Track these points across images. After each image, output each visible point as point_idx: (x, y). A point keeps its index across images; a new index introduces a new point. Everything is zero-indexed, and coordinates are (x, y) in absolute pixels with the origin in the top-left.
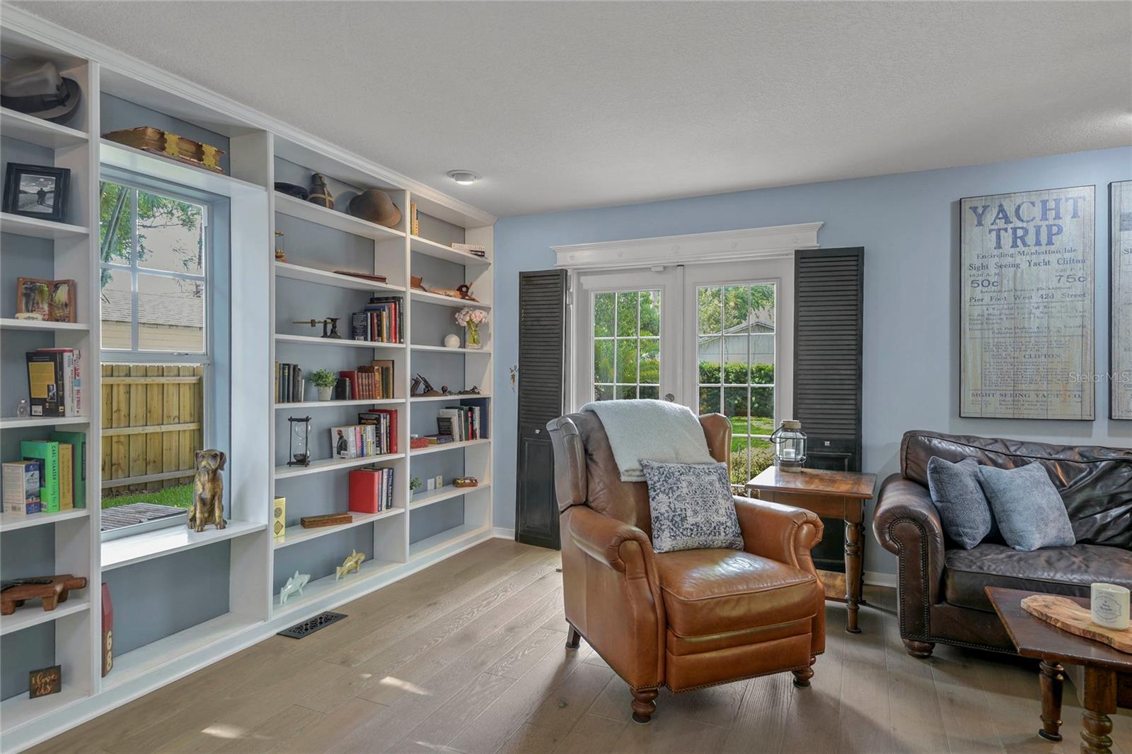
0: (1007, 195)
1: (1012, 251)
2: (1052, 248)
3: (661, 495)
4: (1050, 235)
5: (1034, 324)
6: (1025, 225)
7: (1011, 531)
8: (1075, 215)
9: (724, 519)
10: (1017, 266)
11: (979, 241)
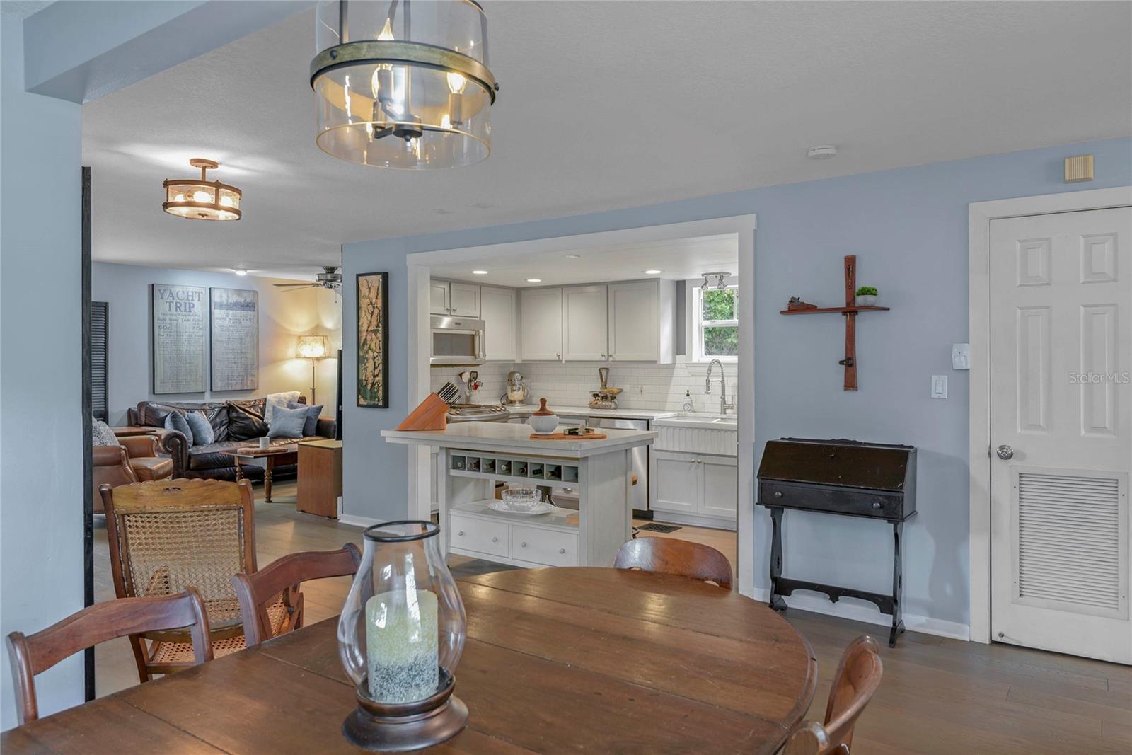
0: (173, 286)
1: (176, 313)
2: (191, 314)
4: (190, 308)
5: (184, 348)
6: (180, 301)
7: (201, 439)
8: (199, 300)
10: (177, 320)
11: (162, 307)
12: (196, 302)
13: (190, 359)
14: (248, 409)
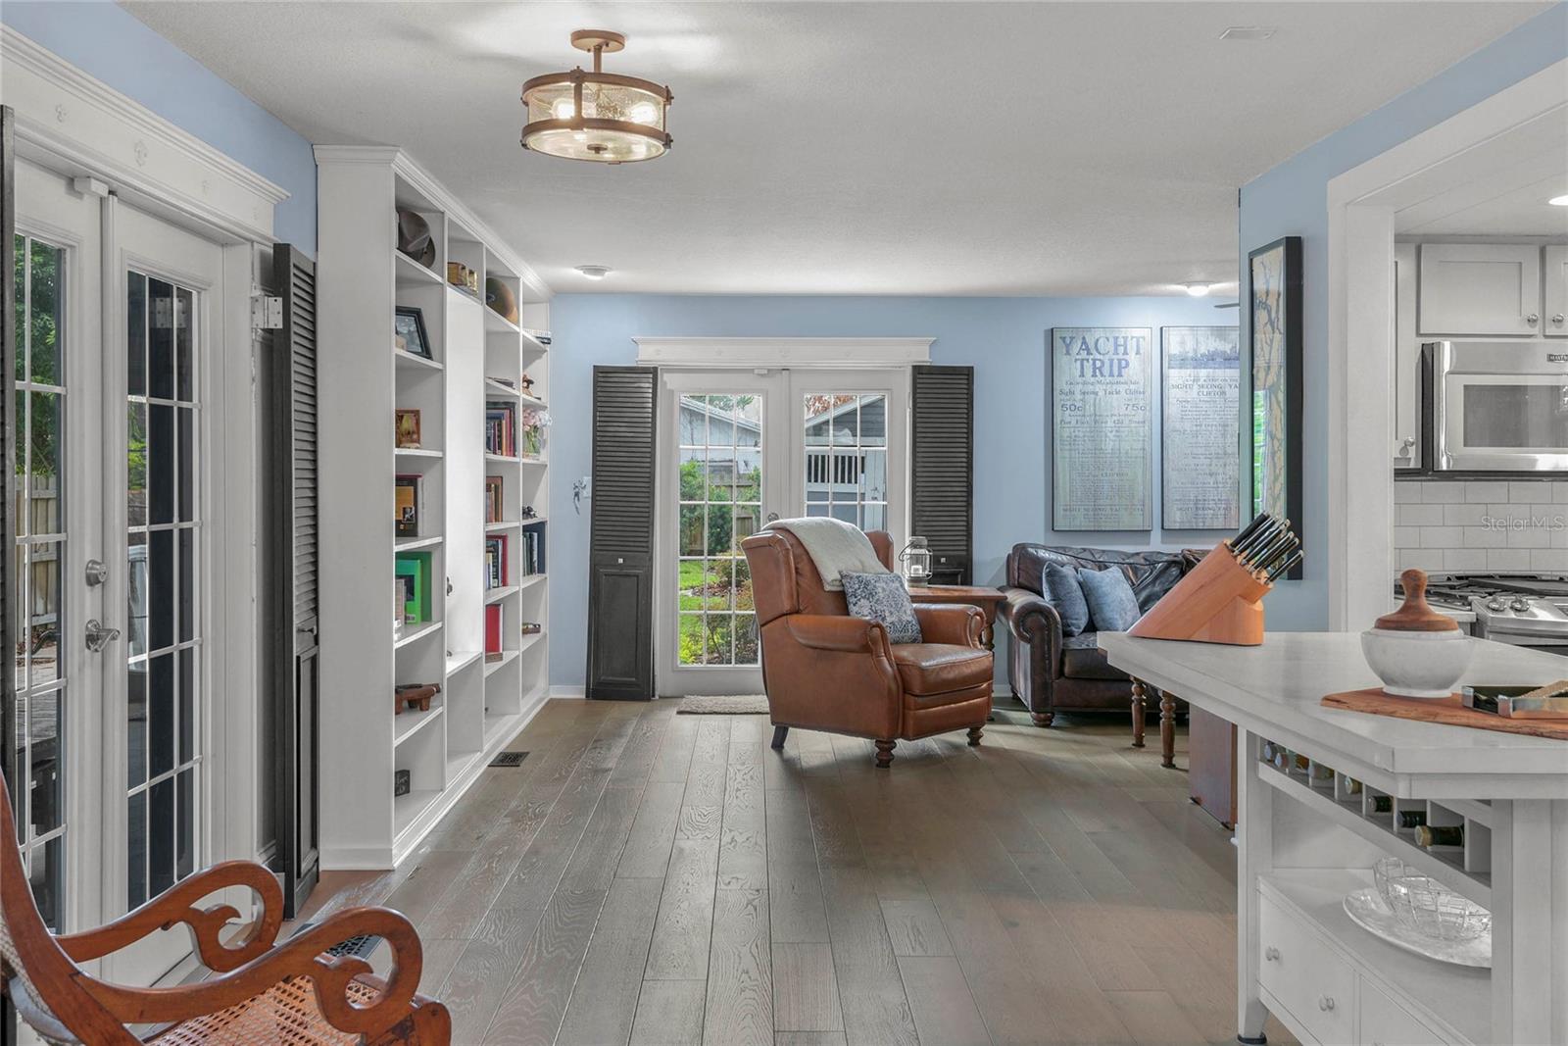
0: (1089, 329)
1: (1092, 379)
2: (1122, 379)
3: (862, 600)
4: (1120, 368)
5: (1109, 446)
6: (1101, 357)
8: (1138, 353)
9: (910, 619)
10: (1096, 394)
11: (1068, 368)
12: (1132, 357)
13: (1120, 467)
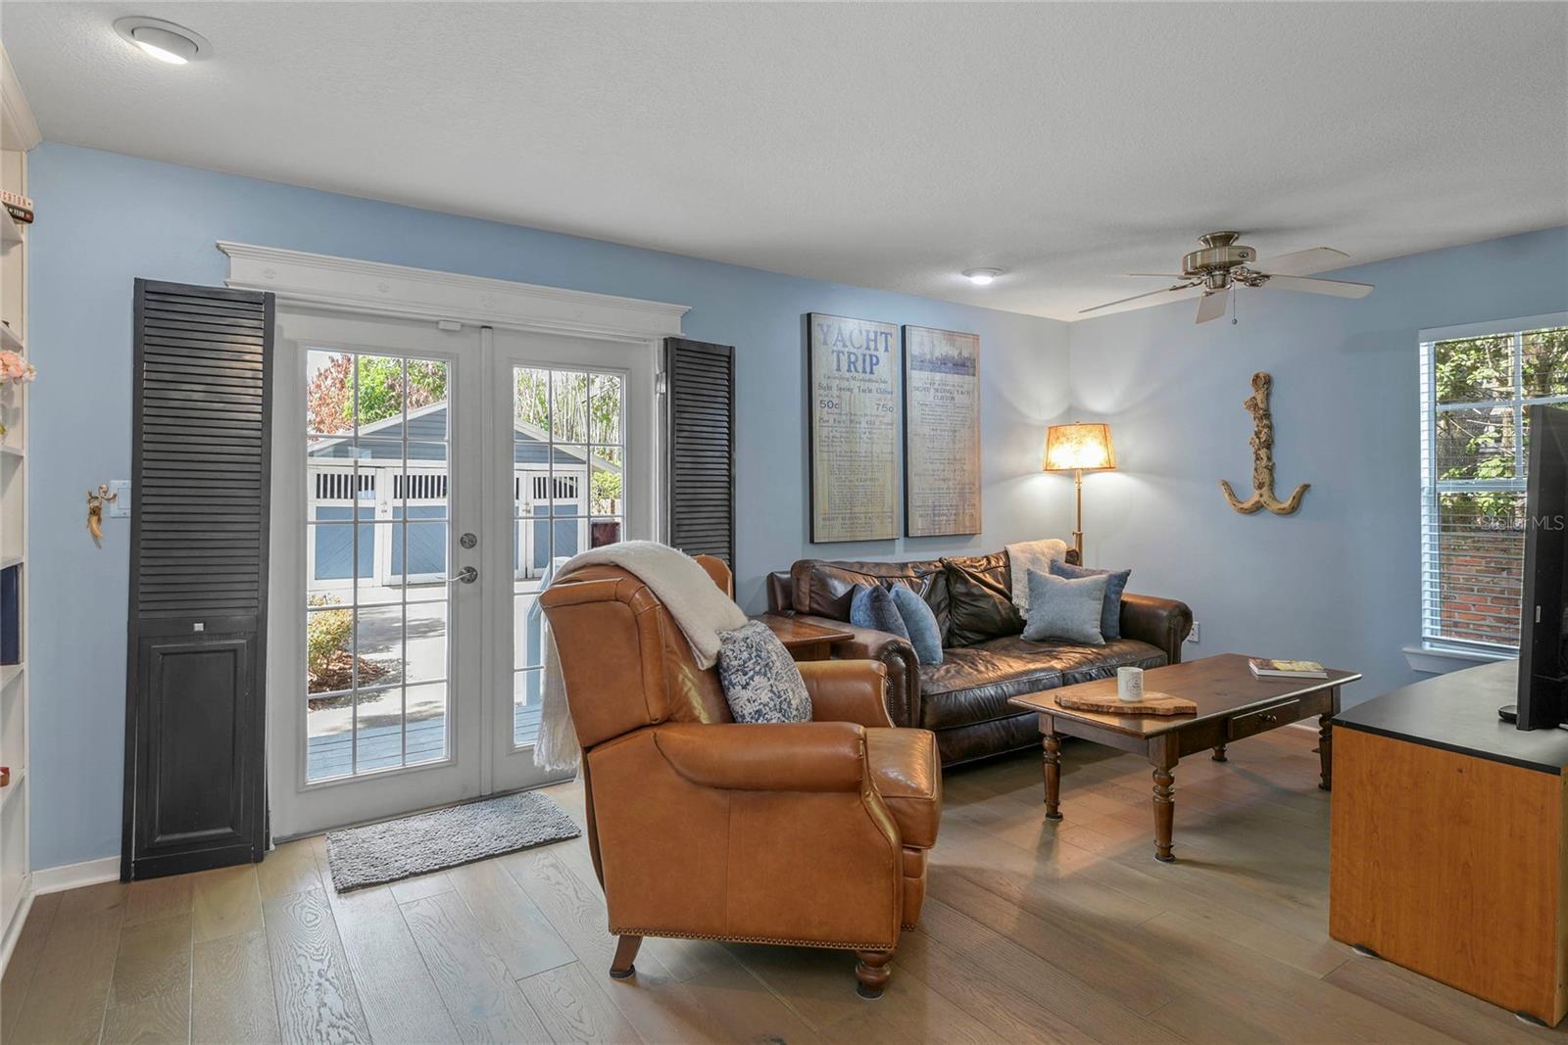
0: (844, 318)
1: (848, 375)
4: (872, 365)
6: (855, 351)
8: (886, 350)
10: (851, 391)
11: (824, 362)
12: (881, 353)
13: (872, 472)
14: (980, 575)
